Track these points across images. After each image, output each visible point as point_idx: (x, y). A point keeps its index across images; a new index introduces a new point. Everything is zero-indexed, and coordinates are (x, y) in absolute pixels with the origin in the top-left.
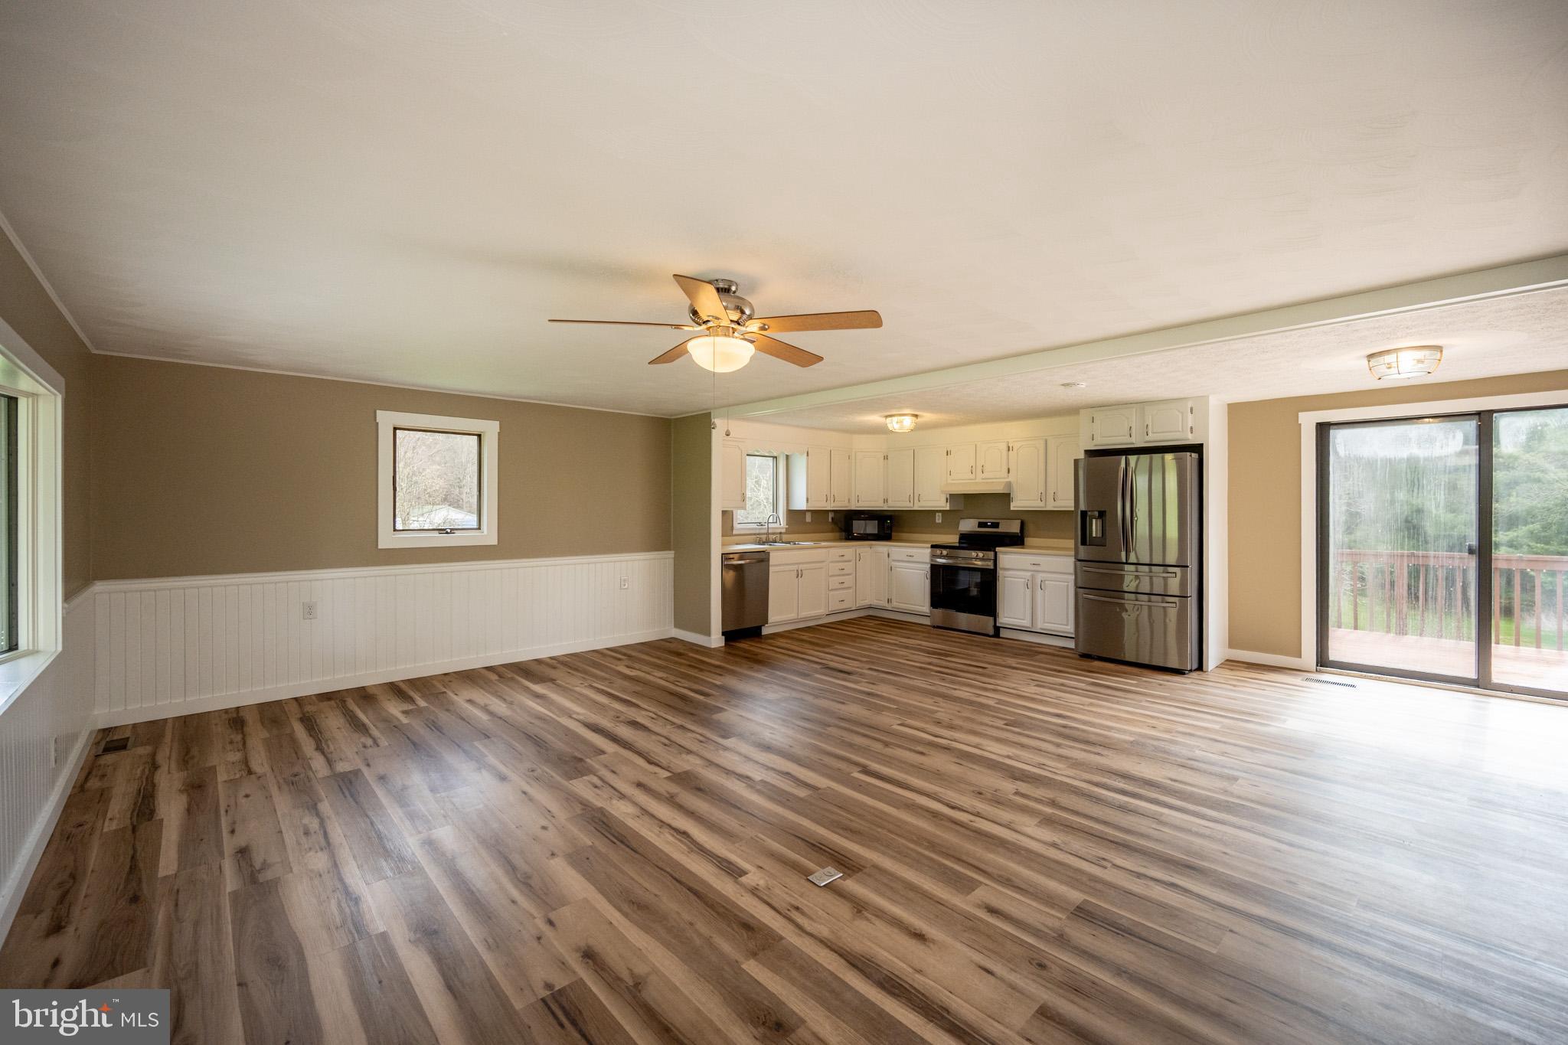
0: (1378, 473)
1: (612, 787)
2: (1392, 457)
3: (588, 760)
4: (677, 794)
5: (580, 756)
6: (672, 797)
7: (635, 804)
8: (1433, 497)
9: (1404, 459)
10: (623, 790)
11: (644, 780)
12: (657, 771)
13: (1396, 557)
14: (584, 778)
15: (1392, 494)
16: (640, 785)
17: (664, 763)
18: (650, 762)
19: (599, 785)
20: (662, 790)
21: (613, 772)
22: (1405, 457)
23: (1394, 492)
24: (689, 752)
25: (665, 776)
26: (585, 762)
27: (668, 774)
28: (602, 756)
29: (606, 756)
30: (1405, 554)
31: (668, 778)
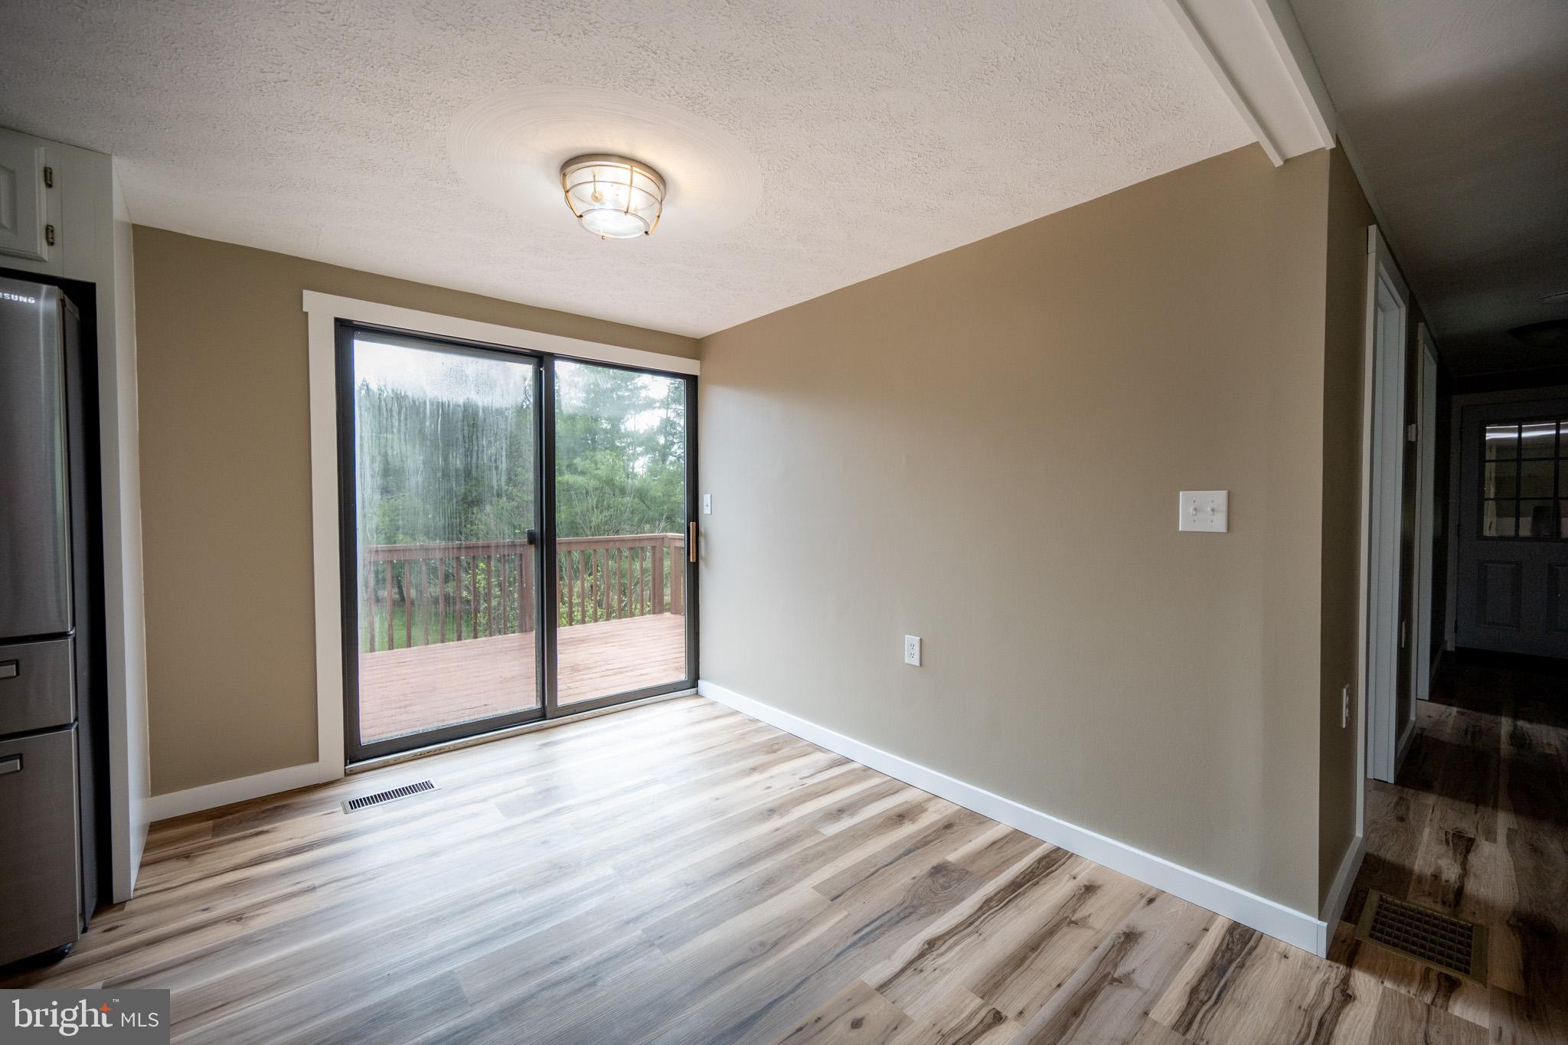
0: (428, 423)
2: (445, 400)
8: (494, 465)
9: (459, 406)
13: (451, 550)
15: (446, 459)
22: (461, 402)
23: (448, 454)
30: (464, 546)
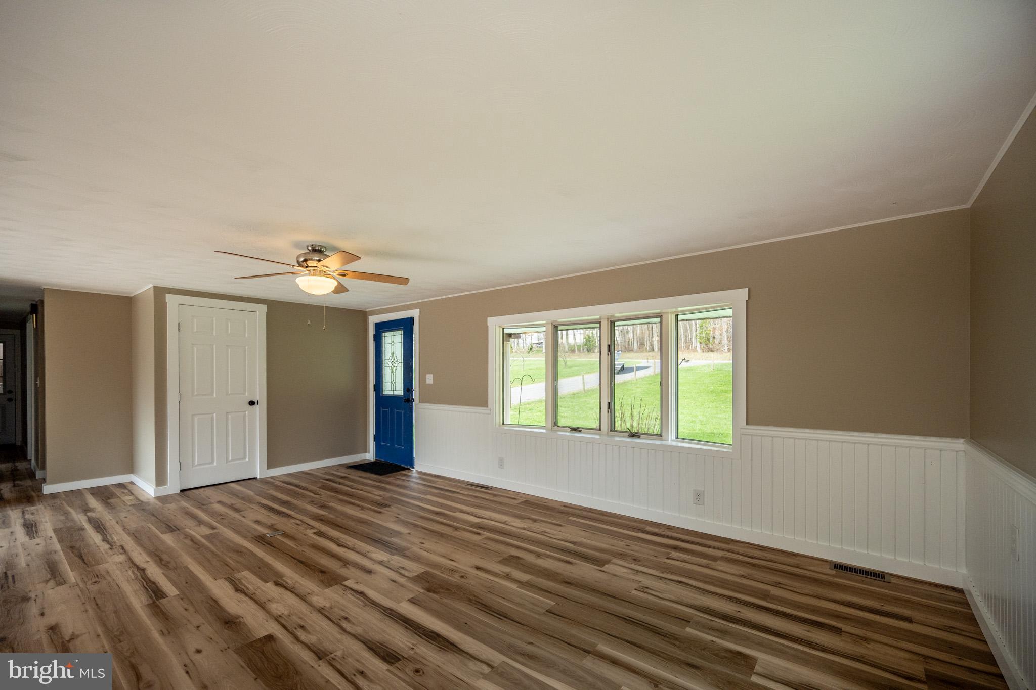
1: (390, 569)
3: (422, 591)
4: (341, 567)
5: (431, 594)
6: (345, 565)
7: (371, 559)
10: (381, 567)
11: (365, 576)
12: (356, 585)
14: (415, 574)
16: (369, 572)
17: (349, 595)
18: (362, 594)
19: (401, 569)
20: (352, 569)
21: (394, 581)
24: (321, 611)
25: (349, 581)
26: (423, 588)
27: (346, 583)
28: (411, 596)
29: (407, 598)
31: (346, 579)
